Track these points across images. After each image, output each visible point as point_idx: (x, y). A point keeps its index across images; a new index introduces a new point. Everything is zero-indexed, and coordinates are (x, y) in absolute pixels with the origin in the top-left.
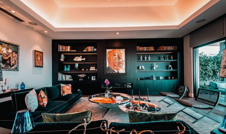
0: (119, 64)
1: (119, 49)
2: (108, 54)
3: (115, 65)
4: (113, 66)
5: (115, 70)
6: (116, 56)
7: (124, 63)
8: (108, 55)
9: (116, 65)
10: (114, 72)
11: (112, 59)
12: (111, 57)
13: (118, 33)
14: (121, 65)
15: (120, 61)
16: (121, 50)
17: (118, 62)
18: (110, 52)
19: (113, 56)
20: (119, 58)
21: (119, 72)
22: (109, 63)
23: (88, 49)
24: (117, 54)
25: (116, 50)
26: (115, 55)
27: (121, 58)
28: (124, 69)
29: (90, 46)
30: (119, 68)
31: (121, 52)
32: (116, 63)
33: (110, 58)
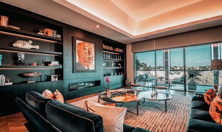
0: (89, 60)
1: (89, 43)
2: (77, 46)
3: (85, 61)
4: (83, 61)
5: (85, 67)
6: (87, 51)
7: (94, 59)
8: (78, 48)
9: (87, 60)
10: (84, 69)
11: (82, 53)
12: (81, 50)
13: (98, 26)
14: (91, 61)
15: (90, 57)
16: (91, 44)
17: (89, 58)
18: (79, 44)
19: (84, 50)
20: (89, 53)
21: (89, 69)
22: (79, 57)
23: (47, 33)
24: (87, 48)
25: (87, 43)
26: (86, 49)
27: (91, 53)
28: (94, 65)
29: (51, 29)
30: (89, 65)
31: (91, 46)
32: (86, 58)
33: (79, 52)
